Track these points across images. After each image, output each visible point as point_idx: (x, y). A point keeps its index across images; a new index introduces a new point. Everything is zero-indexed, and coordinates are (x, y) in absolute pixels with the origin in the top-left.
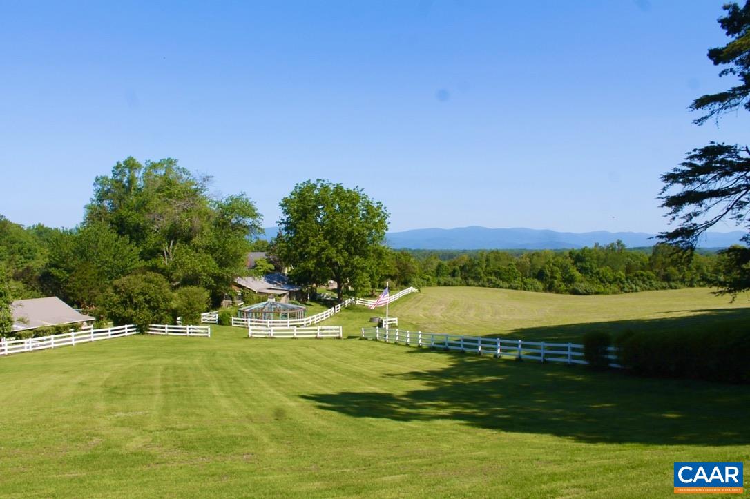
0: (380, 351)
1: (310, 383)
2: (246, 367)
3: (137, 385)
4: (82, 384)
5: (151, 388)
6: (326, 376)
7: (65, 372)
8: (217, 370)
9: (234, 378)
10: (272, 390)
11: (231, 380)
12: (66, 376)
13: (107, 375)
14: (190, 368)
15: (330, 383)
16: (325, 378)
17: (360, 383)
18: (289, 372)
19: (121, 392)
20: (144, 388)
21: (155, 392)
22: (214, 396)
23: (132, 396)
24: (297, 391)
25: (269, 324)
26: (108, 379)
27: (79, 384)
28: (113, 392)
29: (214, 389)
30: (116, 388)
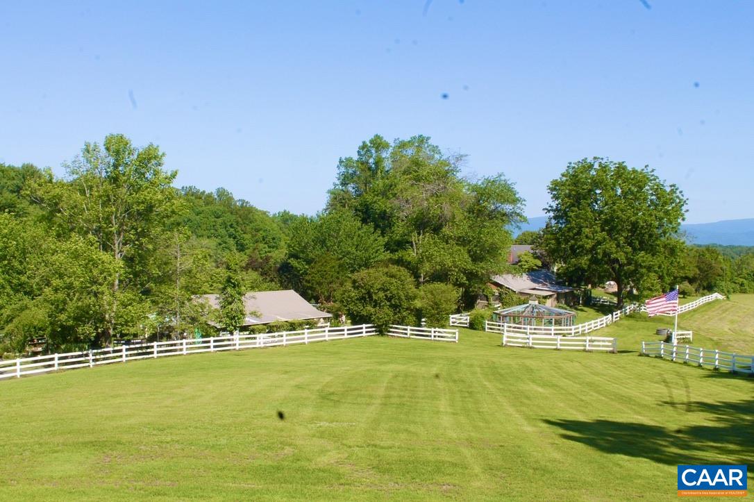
0: (663, 371)
1: (562, 405)
2: (490, 381)
3: (356, 393)
4: (298, 387)
5: (371, 397)
6: (584, 398)
7: (286, 372)
8: (455, 381)
9: (470, 393)
10: (511, 410)
11: (467, 395)
12: (286, 376)
13: (328, 379)
14: (424, 377)
15: (587, 407)
16: (582, 401)
17: (625, 410)
18: (540, 389)
19: (335, 398)
20: (363, 396)
21: (373, 401)
22: (438, 412)
23: (346, 405)
24: (542, 414)
26: (328, 383)
27: (296, 386)
28: (327, 397)
29: (443, 404)
30: (333, 393)
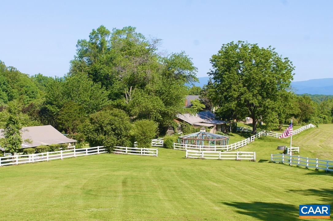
0: (285, 171)
1: (230, 193)
2: (183, 180)
3: (105, 189)
4: (67, 187)
5: (115, 192)
6: (242, 189)
7: (56, 178)
8: (163, 181)
9: (175, 187)
10: (202, 197)
11: (173, 189)
12: (56, 180)
13: (84, 181)
14: (144, 179)
15: (246, 194)
16: (242, 191)
17: (269, 195)
18: (216, 185)
19: (94, 193)
20: (110, 191)
21: (118, 194)
22: (160, 200)
23: (102, 197)
24: (221, 199)
25: (200, 149)
26: (85, 184)
27: (66, 186)
28: (88, 193)
29: (160, 195)
30: (91, 190)
